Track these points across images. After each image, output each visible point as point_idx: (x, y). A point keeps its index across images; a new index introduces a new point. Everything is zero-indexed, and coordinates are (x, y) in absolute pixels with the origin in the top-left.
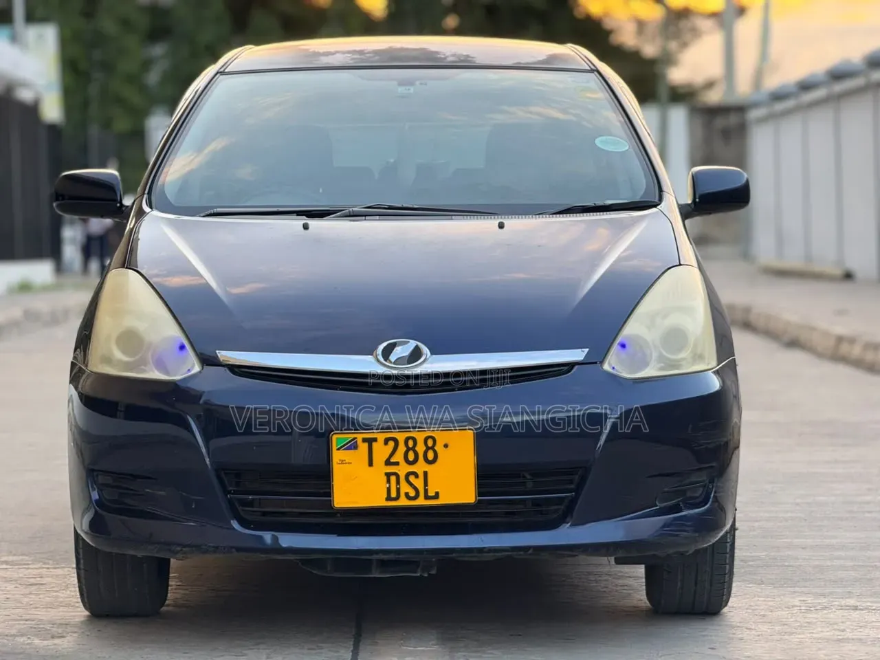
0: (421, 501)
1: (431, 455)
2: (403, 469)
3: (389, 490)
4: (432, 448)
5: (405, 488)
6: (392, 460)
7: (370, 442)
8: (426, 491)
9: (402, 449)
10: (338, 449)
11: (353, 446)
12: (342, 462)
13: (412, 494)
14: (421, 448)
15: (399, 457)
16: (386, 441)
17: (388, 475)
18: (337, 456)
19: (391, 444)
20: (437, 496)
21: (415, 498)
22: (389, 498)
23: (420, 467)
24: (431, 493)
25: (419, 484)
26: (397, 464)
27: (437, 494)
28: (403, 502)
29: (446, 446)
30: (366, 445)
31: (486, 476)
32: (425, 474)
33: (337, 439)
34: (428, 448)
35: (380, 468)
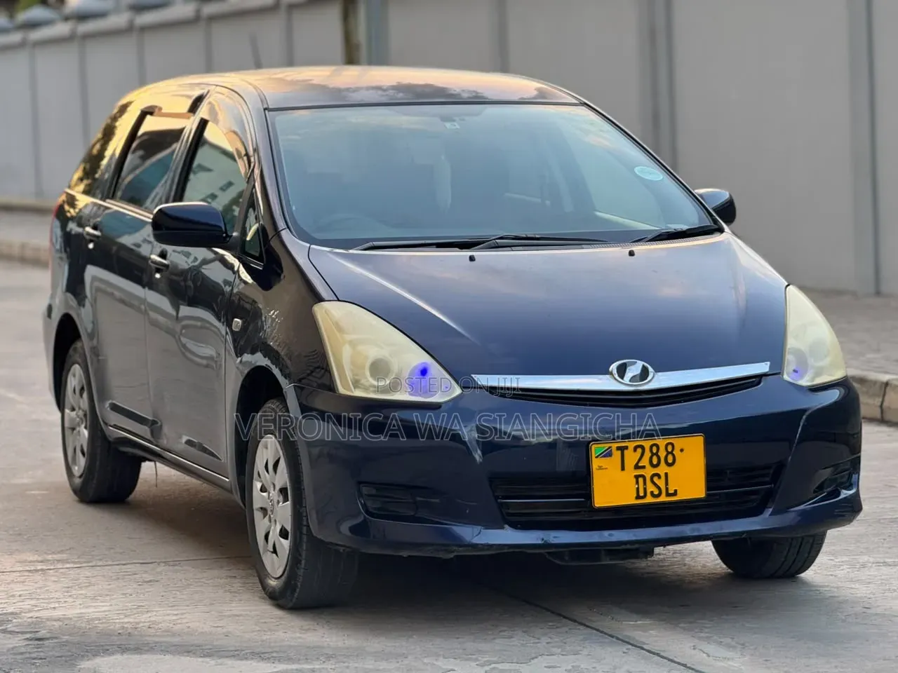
0: (663, 498)
1: (670, 460)
2: (649, 472)
3: (638, 489)
4: (671, 453)
5: (650, 488)
6: (640, 465)
7: (622, 449)
8: (667, 489)
9: (648, 454)
10: (597, 457)
11: (608, 454)
12: (600, 468)
13: (656, 492)
14: (662, 454)
15: (645, 462)
16: (635, 449)
17: (637, 477)
18: (596, 463)
19: (639, 450)
20: (675, 493)
21: (659, 495)
22: (638, 497)
23: (662, 469)
24: (671, 491)
25: (661, 483)
26: (643, 467)
27: (676, 491)
28: (649, 500)
29: (682, 450)
30: (619, 452)
31: (713, 475)
32: (666, 474)
33: (596, 449)
34: (668, 453)
35: (631, 472)
